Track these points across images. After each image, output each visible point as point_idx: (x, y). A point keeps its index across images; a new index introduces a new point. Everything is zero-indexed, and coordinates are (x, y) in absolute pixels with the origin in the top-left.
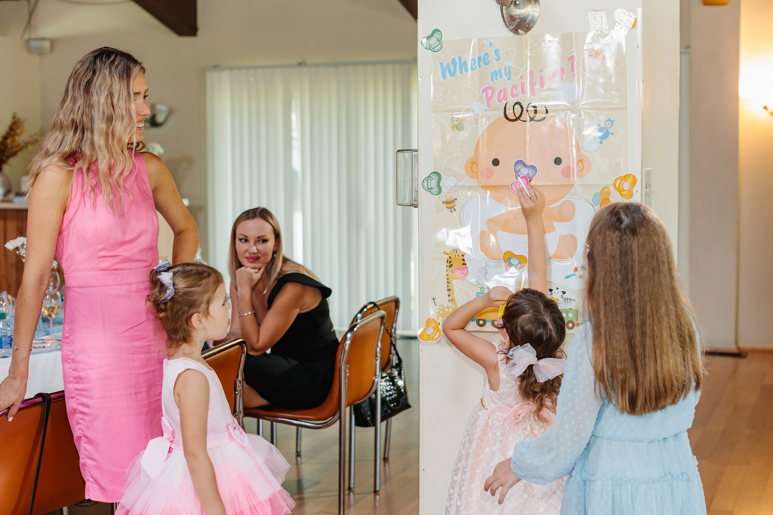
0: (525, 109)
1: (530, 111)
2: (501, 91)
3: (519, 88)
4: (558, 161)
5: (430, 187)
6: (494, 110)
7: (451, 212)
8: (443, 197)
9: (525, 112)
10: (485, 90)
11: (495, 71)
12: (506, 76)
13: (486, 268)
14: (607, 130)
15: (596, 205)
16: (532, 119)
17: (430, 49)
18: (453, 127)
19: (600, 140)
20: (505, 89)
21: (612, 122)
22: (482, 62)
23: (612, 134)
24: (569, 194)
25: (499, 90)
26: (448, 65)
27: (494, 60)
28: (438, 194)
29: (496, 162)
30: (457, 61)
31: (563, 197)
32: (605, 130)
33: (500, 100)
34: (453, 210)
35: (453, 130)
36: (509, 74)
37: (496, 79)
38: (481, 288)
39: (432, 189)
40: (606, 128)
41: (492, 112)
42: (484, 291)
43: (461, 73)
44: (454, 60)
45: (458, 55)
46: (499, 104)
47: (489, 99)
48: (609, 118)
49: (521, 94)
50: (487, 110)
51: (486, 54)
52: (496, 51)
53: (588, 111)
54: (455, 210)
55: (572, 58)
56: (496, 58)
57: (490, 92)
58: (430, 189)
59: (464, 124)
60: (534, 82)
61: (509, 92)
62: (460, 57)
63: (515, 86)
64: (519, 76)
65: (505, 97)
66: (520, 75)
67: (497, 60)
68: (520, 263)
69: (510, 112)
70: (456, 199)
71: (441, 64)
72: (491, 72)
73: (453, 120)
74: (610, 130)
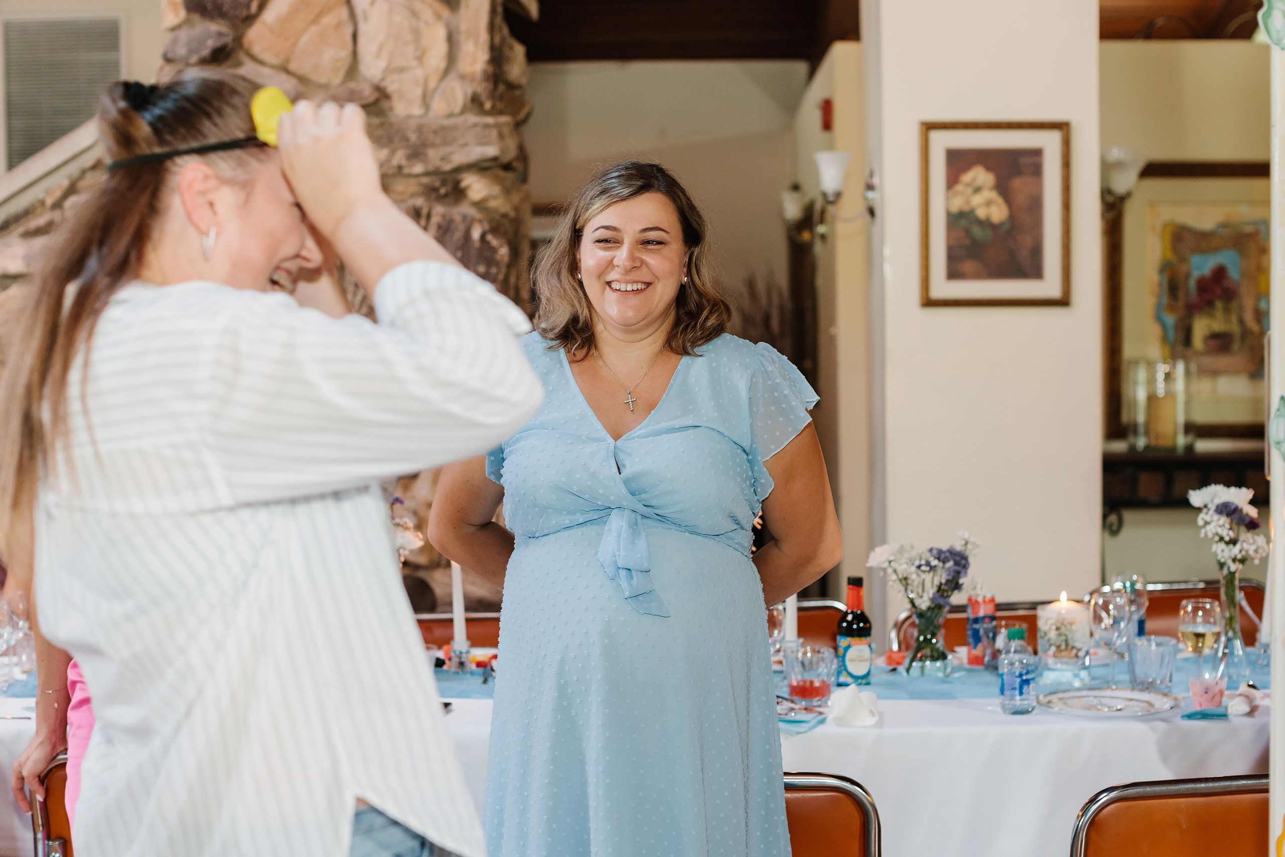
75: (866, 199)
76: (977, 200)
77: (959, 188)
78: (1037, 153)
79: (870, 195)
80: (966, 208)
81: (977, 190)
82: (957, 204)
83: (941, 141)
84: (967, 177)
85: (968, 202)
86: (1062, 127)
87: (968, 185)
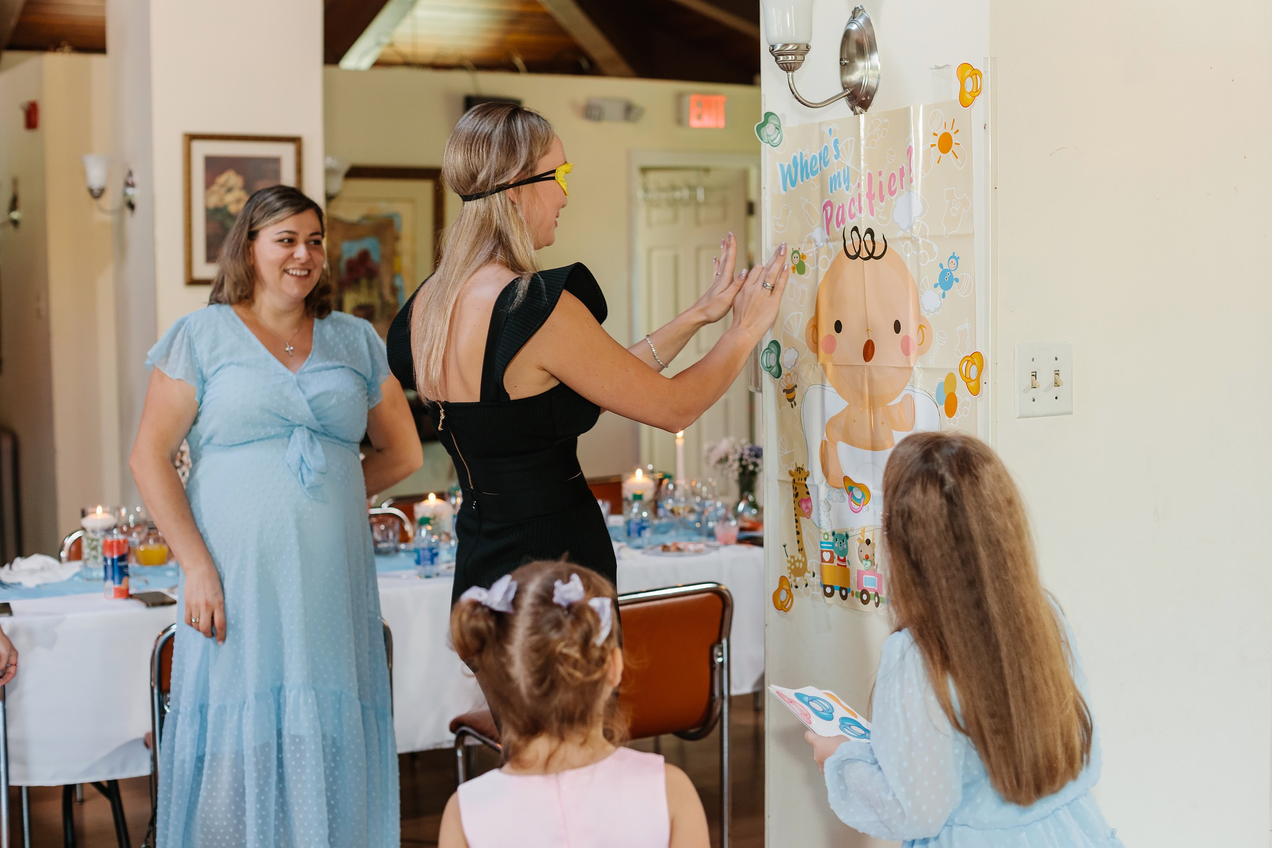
0: (862, 239)
1: (868, 241)
2: (839, 207)
3: (857, 203)
4: (897, 327)
5: (769, 366)
6: (834, 240)
7: (792, 407)
8: (784, 382)
9: (863, 242)
10: (824, 208)
11: (835, 175)
12: (845, 184)
13: (829, 501)
14: (951, 274)
15: (941, 405)
16: (871, 256)
17: (769, 143)
18: (793, 268)
19: (942, 291)
20: (843, 205)
21: (957, 259)
22: (822, 161)
23: (957, 280)
24: (908, 384)
25: (838, 206)
26: (789, 166)
27: (833, 157)
28: (778, 377)
29: (838, 327)
30: (799, 161)
31: (902, 389)
32: (948, 274)
33: (838, 226)
34: (793, 403)
35: (794, 272)
36: (847, 180)
37: (835, 190)
38: (824, 534)
39: (771, 368)
40: (950, 270)
41: (833, 243)
42: (828, 539)
43: (802, 180)
44: (795, 157)
45: (800, 150)
46: (837, 230)
47: (828, 221)
48: (954, 253)
49: (857, 213)
50: (827, 241)
51: (826, 147)
52: (836, 142)
53: (927, 240)
54: (795, 405)
55: (909, 151)
56: (835, 154)
57: (829, 208)
58: (769, 368)
59: (806, 264)
60: (873, 193)
61: (847, 210)
62: (801, 154)
63: (853, 200)
64: (857, 184)
65: (843, 221)
66: (858, 182)
67: (837, 157)
68: (863, 496)
69: (849, 243)
70: (796, 386)
71: (781, 166)
72: (831, 177)
73: (793, 257)
74: (955, 275)
75: (125, 194)
76: (229, 198)
77: (215, 188)
78: (276, 161)
79: (130, 191)
80: (221, 205)
81: (230, 190)
82: (214, 201)
83: (201, 150)
84: (222, 179)
85: (222, 200)
86: (296, 140)
87: (222, 186)
